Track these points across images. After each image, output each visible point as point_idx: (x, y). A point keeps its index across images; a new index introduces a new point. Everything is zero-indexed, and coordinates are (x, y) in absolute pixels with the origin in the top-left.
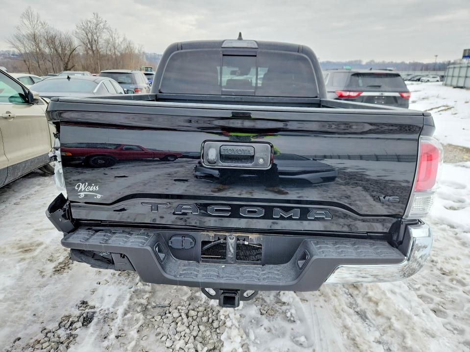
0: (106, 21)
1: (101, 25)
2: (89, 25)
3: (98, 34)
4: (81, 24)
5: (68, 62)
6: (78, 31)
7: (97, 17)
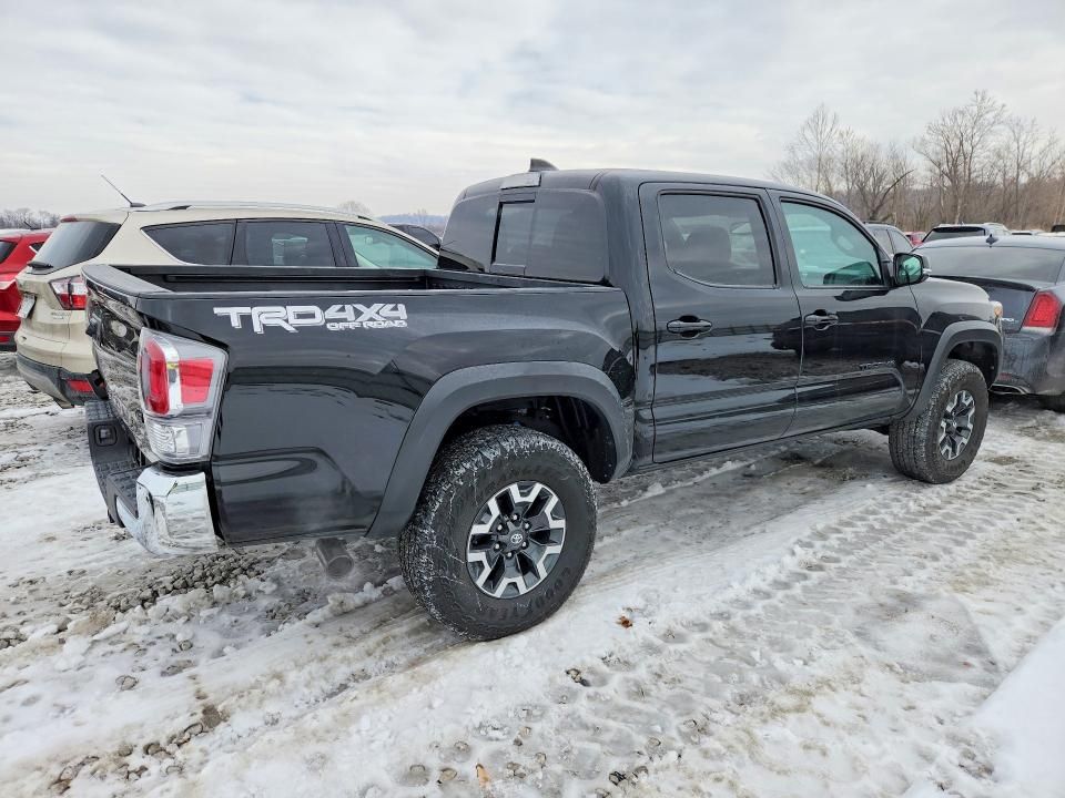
0: (1004, 106)
1: (990, 116)
2: (959, 121)
3: (976, 139)
4: (940, 122)
5: (878, 208)
6: (927, 137)
7: (983, 99)
